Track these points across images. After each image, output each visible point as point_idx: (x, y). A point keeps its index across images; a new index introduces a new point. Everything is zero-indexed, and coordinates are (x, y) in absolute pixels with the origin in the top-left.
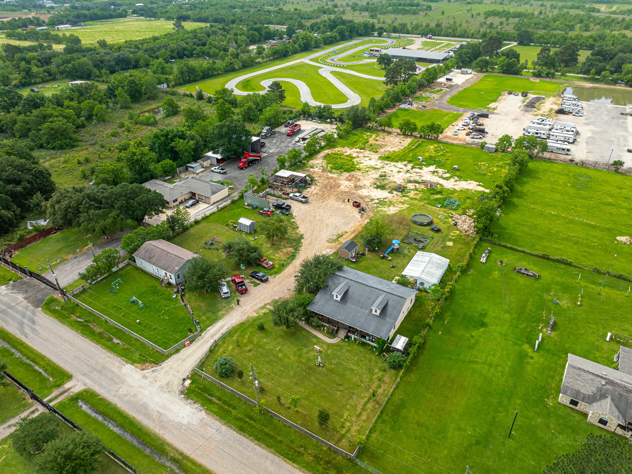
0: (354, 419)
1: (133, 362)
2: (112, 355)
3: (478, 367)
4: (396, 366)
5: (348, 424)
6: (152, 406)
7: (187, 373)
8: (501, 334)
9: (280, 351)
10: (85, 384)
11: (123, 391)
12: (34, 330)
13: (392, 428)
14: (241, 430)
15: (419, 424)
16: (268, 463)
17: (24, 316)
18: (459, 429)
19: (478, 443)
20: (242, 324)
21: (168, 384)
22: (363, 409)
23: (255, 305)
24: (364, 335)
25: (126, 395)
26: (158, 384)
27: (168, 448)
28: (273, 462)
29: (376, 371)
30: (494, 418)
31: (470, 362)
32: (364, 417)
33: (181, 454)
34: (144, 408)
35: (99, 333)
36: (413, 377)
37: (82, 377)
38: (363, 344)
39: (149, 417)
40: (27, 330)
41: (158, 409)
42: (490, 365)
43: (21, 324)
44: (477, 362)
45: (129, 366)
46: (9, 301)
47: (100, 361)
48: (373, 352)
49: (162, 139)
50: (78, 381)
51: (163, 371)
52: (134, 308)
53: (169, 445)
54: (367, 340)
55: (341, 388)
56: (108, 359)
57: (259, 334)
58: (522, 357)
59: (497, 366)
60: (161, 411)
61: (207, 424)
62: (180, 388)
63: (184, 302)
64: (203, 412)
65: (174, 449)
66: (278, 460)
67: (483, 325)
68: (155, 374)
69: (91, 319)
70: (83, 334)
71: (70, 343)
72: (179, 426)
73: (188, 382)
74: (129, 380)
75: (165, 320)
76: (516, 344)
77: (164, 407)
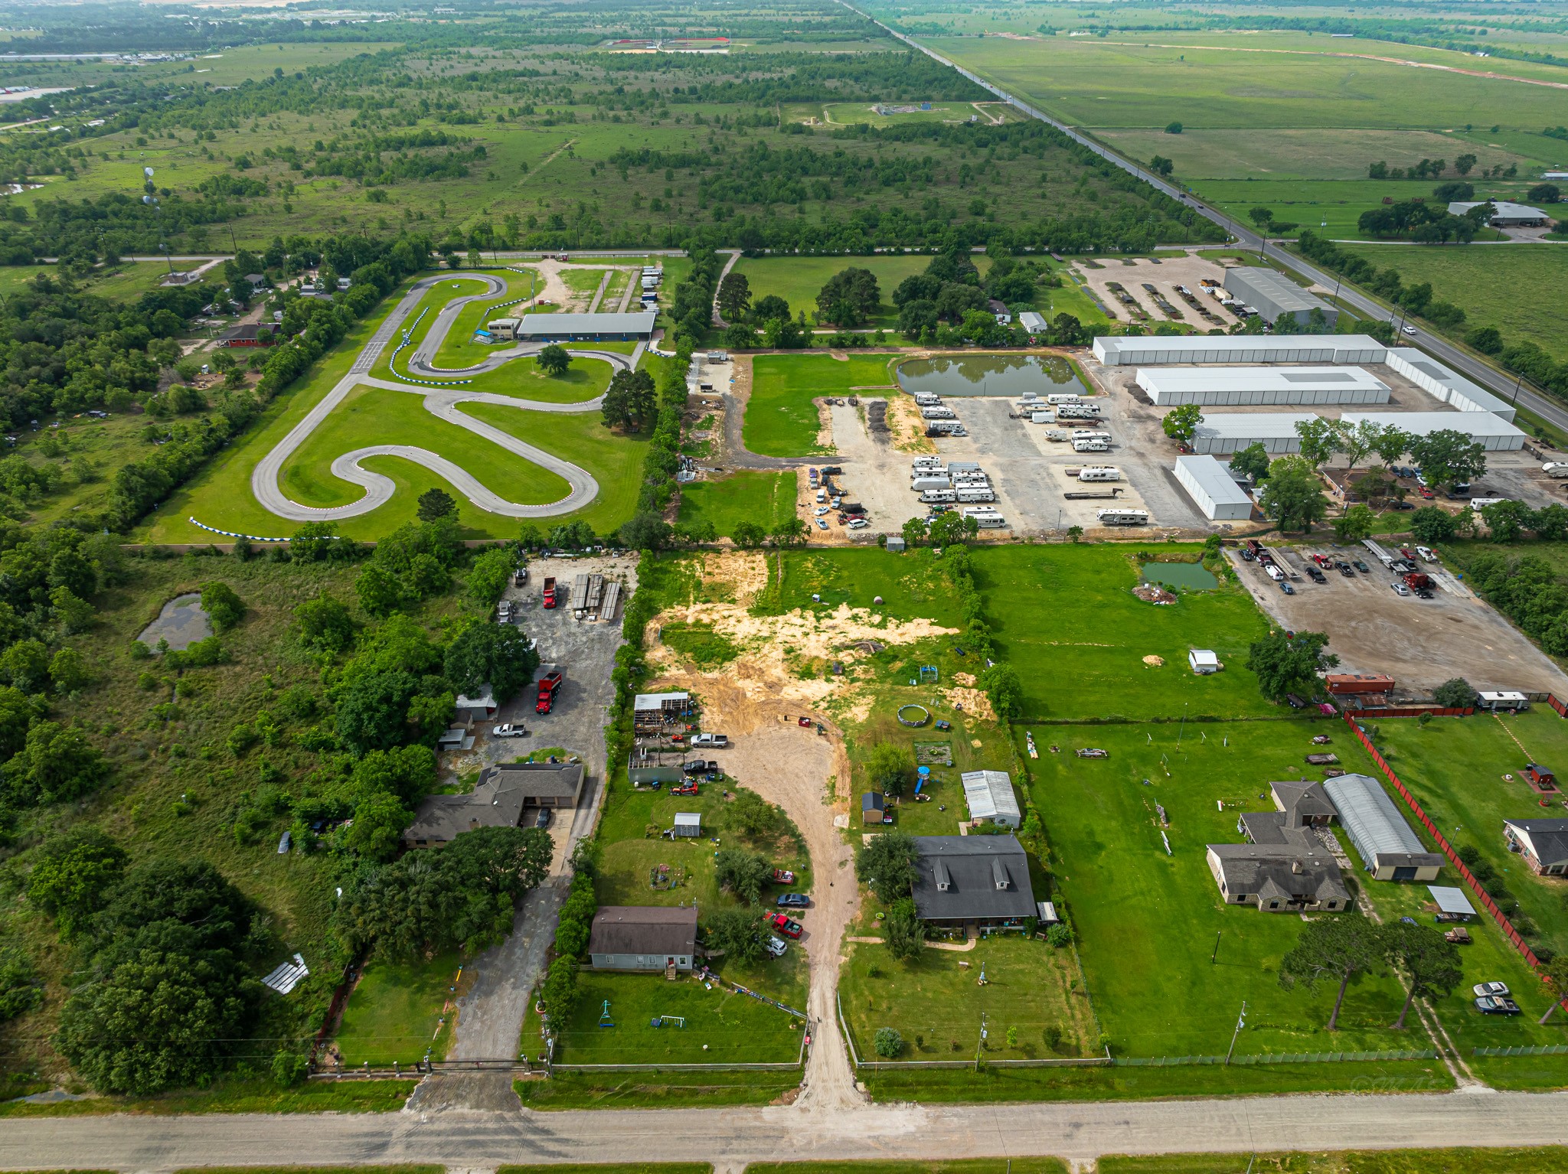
0: (1072, 1023)
1: (765, 1102)
2: (727, 1110)
3: (1133, 901)
4: (1062, 943)
5: (1071, 1032)
6: (855, 1136)
7: (850, 1077)
8: (1124, 850)
9: (924, 989)
10: (740, 1163)
11: (799, 1141)
12: (566, 1141)
13: (1114, 1012)
14: (979, 1100)
15: (1134, 994)
16: (1039, 1116)
17: (514, 1131)
18: (1169, 979)
19: (1194, 984)
20: (843, 979)
21: (842, 1101)
22: (1071, 1008)
23: (831, 945)
24: (1000, 922)
25: (810, 1143)
26: (830, 1108)
27: (926, 1166)
28: (1041, 1111)
29: (1045, 958)
30: (1188, 950)
31: (1124, 899)
32: (1079, 1016)
33: (946, 1162)
34: (847, 1143)
35: (668, 1093)
36: (1086, 946)
37: (723, 1157)
38: (1007, 934)
39: (868, 1149)
40: (552, 1147)
41: (867, 1134)
42: (1142, 893)
43: (530, 1144)
44: (1129, 897)
45: (765, 1109)
46: (454, 1125)
47: (720, 1125)
48: (1024, 939)
49: (384, 708)
50: (725, 1163)
51: (819, 1090)
52: (671, 1033)
53: (924, 1162)
54: (1007, 926)
55: (1029, 997)
56: (728, 1117)
57: (879, 983)
58: (1163, 868)
59: (1149, 891)
60: (872, 1134)
61: (938, 1117)
62: (862, 1097)
63: (733, 988)
64: (919, 1107)
65: (933, 1161)
66: (1044, 1106)
67: (1100, 847)
68: (812, 1099)
69: (628, 1081)
70: (647, 1106)
71: (646, 1128)
72: (911, 1137)
73: (861, 1086)
74: (788, 1124)
75: (737, 1026)
76: (1147, 856)
77: (870, 1128)
